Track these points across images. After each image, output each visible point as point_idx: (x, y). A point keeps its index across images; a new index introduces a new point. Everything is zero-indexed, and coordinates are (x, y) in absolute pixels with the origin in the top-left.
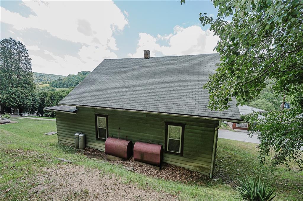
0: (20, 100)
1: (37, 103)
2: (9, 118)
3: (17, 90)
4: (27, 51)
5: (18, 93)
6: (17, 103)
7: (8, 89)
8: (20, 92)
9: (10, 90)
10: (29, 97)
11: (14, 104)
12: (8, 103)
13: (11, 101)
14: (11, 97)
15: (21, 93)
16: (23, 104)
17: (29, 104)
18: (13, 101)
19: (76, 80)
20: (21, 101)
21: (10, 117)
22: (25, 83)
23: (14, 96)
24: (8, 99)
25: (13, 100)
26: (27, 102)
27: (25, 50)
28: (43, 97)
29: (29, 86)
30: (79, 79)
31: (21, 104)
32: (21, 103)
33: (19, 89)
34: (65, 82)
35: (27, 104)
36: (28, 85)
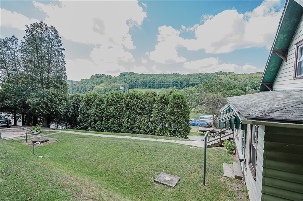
0: (52, 106)
1: (70, 110)
2: (41, 132)
3: (49, 92)
4: (60, 37)
5: (50, 95)
6: (48, 110)
7: (38, 90)
8: (53, 94)
9: (41, 92)
10: (62, 101)
11: (46, 112)
12: (38, 110)
13: (42, 107)
14: (42, 102)
15: (53, 96)
16: (56, 111)
17: (63, 111)
18: (43, 108)
19: (90, 84)
20: (54, 107)
21: (42, 130)
22: (57, 82)
23: (45, 100)
24: (38, 104)
25: (44, 106)
26: (61, 109)
27: (57, 37)
28: (76, 101)
29: (63, 86)
30: (93, 83)
31: (53, 112)
32: (53, 109)
33: (52, 90)
34: (78, 87)
35: (61, 111)
36: (61, 85)
